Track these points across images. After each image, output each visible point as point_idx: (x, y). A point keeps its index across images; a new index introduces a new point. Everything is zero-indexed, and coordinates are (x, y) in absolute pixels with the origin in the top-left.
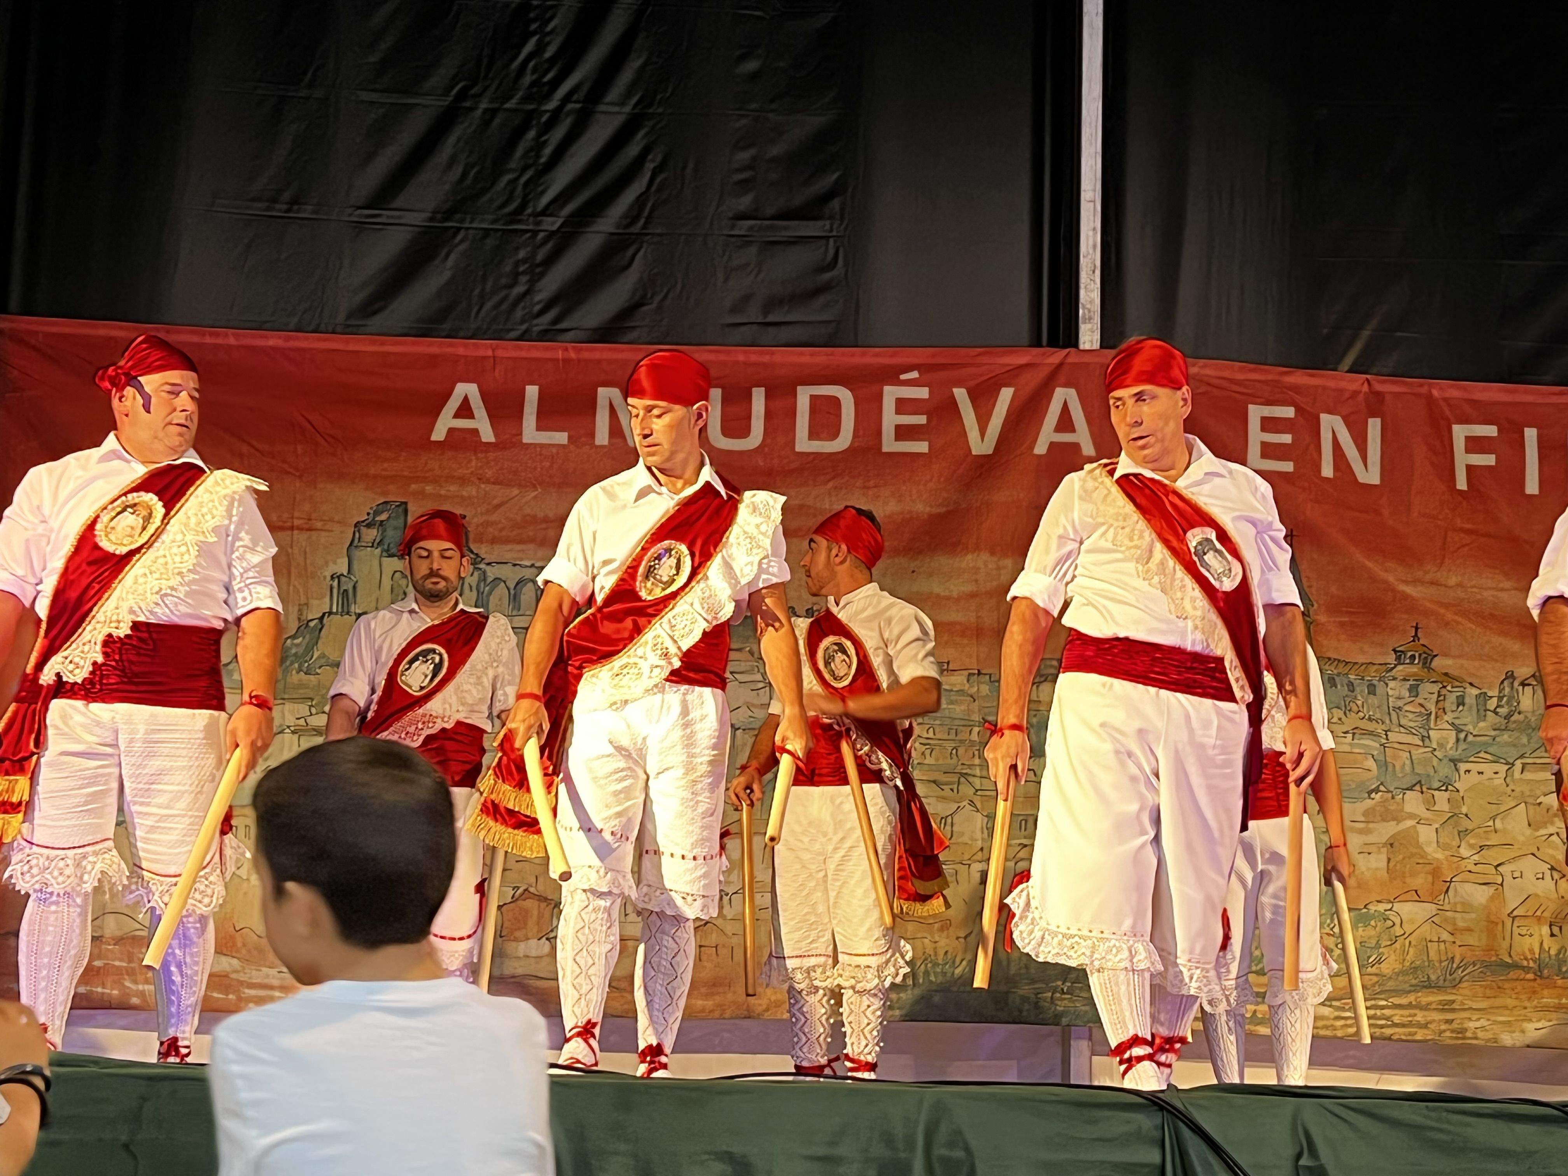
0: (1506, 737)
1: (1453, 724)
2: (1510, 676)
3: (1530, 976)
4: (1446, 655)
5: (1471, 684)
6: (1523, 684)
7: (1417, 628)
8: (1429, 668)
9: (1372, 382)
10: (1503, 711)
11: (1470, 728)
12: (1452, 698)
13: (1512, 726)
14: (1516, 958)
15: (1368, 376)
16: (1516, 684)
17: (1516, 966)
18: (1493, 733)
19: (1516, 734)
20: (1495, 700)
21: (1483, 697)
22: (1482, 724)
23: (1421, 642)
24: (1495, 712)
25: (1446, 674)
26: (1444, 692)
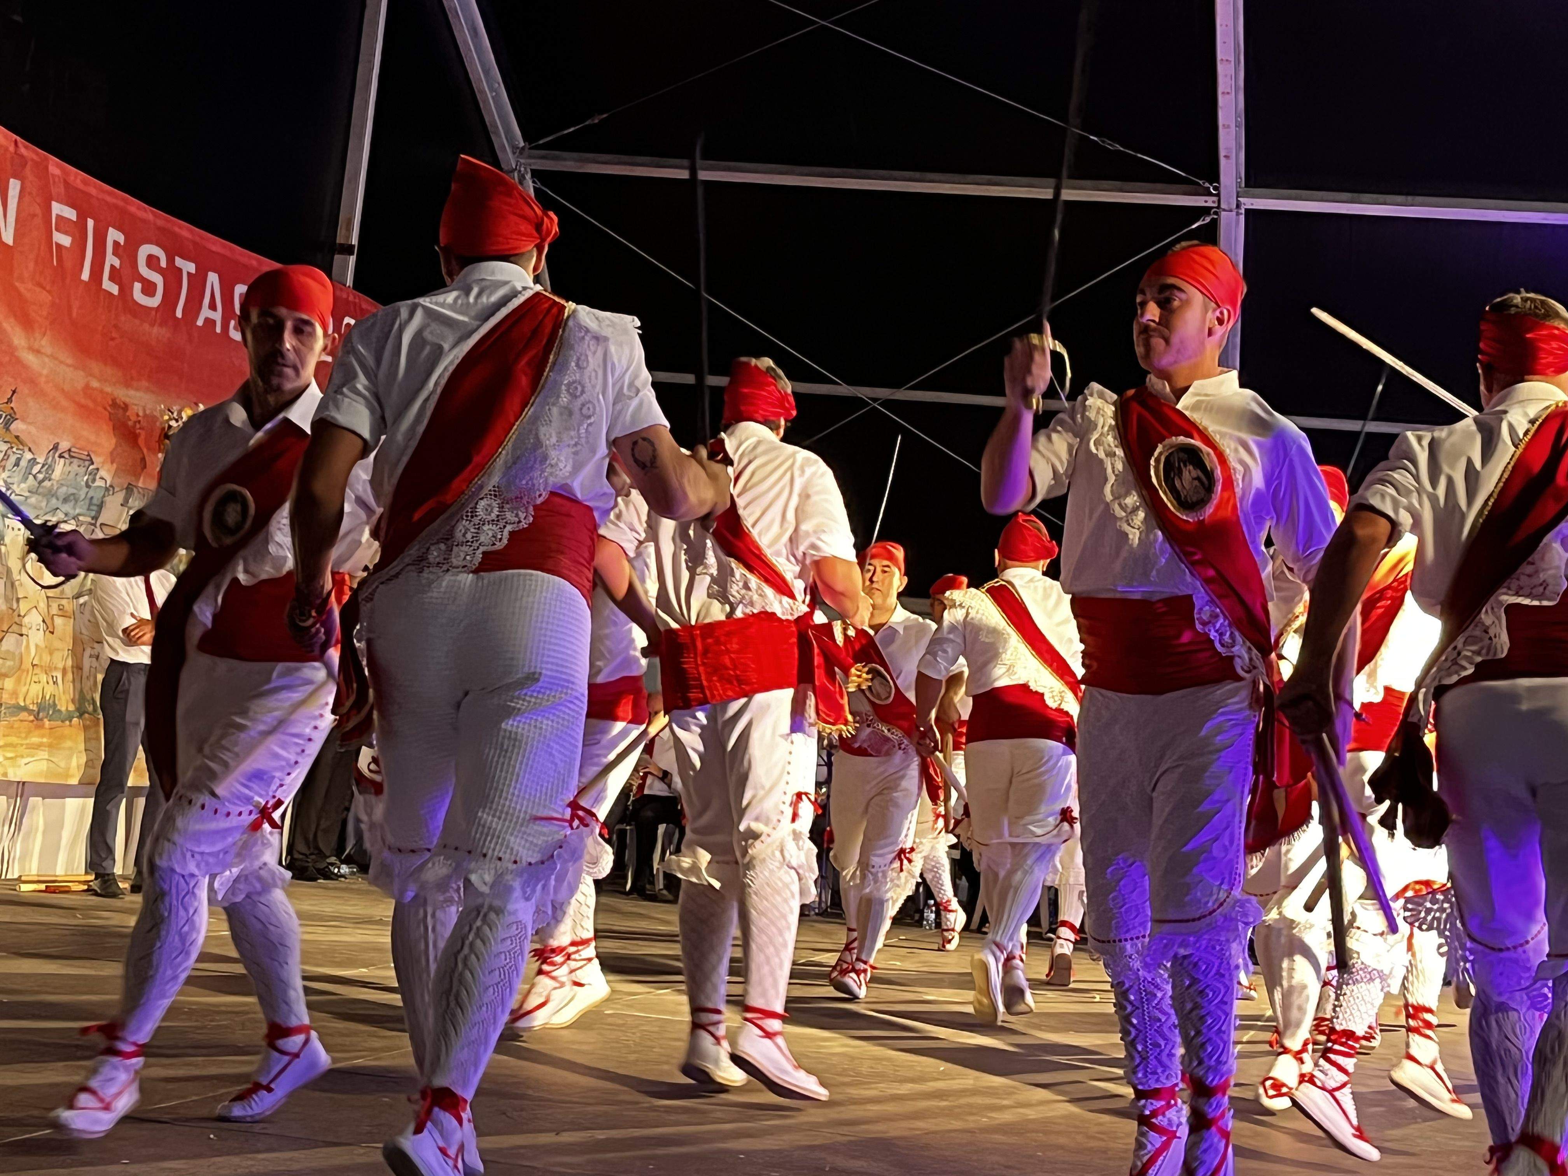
0: (33, 500)
1: (5, 482)
2: (56, 447)
3: (32, 718)
4: (23, 420)
5: (30, 450)
6: (61, 456)
7: (14, 392)
8: (7, 429)
9: (20, 145)
10: (40, 476)
11: (14, 487)
12: (13, 459)
13: (40, 490)
14: (28, 702)
15: (18, 138)
16: (57, 455)
17: (25, 709)
18: (27, 494)
19: (40, 498)
20: (40, 466)
21: (34, 461)
22: (23, 485)
23: (12, 405)
24: (35, 477)
25: (17, 437)
26: (9, 452)
